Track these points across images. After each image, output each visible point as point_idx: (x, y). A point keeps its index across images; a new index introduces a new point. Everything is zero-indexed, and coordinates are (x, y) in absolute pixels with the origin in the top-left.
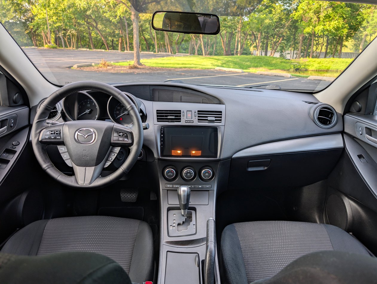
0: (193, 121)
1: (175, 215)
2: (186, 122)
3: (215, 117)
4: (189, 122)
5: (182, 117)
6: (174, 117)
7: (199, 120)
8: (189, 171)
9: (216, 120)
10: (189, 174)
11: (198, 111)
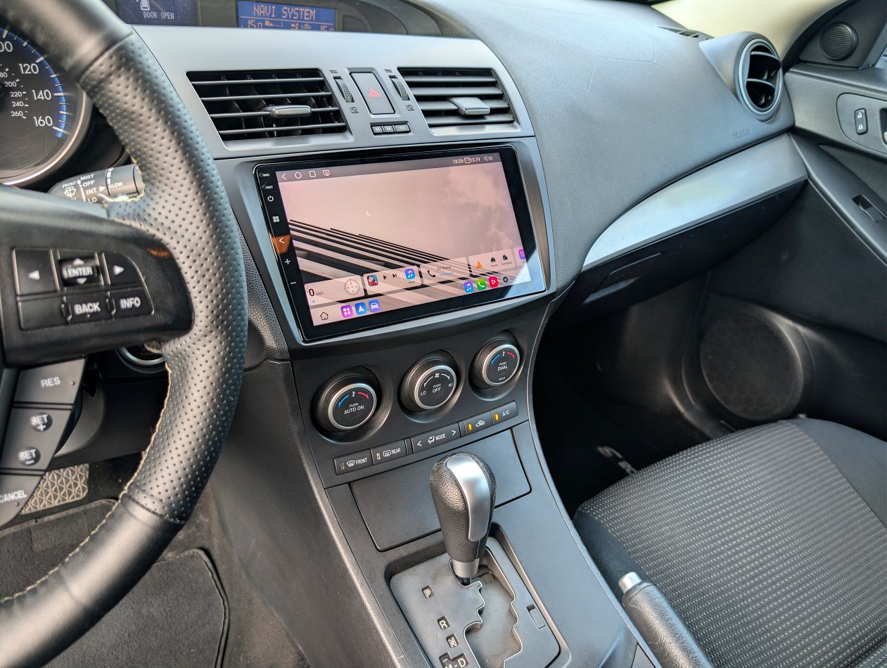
0: (405, 123)
1: (427, 592)
2: (378, 129)
3: (483, 97)
4: (389, 129)
5: (345, 107)
6: (305, 109)
7: (427, 114)
8: (437, 375)
9: (494, 111)
10: (437, 389)
11: (405, 71)
